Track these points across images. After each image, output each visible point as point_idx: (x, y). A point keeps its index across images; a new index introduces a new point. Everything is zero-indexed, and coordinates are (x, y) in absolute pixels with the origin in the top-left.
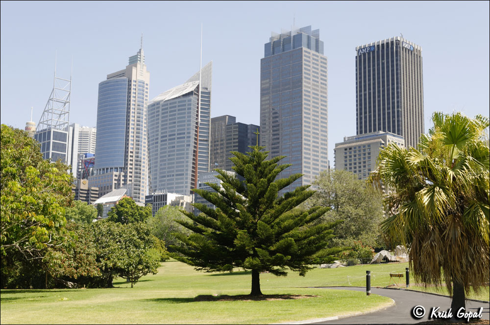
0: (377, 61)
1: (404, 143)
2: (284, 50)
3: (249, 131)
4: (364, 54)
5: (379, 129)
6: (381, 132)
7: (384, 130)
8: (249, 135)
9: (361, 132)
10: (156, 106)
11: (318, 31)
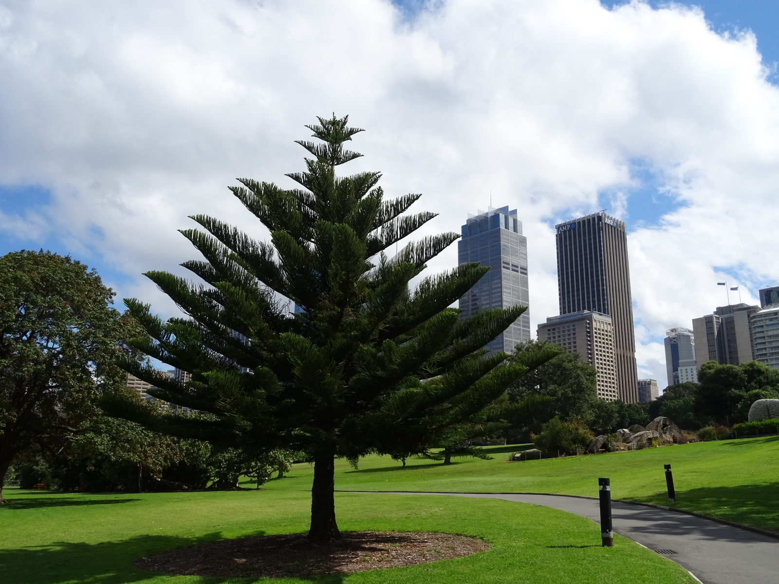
0: (579, 238)
1: (611, 323)
2: (481, 232)
4: (565, 232)
5: (584, 309)
6: (586, 311)
7: (589, 309)
9: (565, 313)
11: (515, 211)
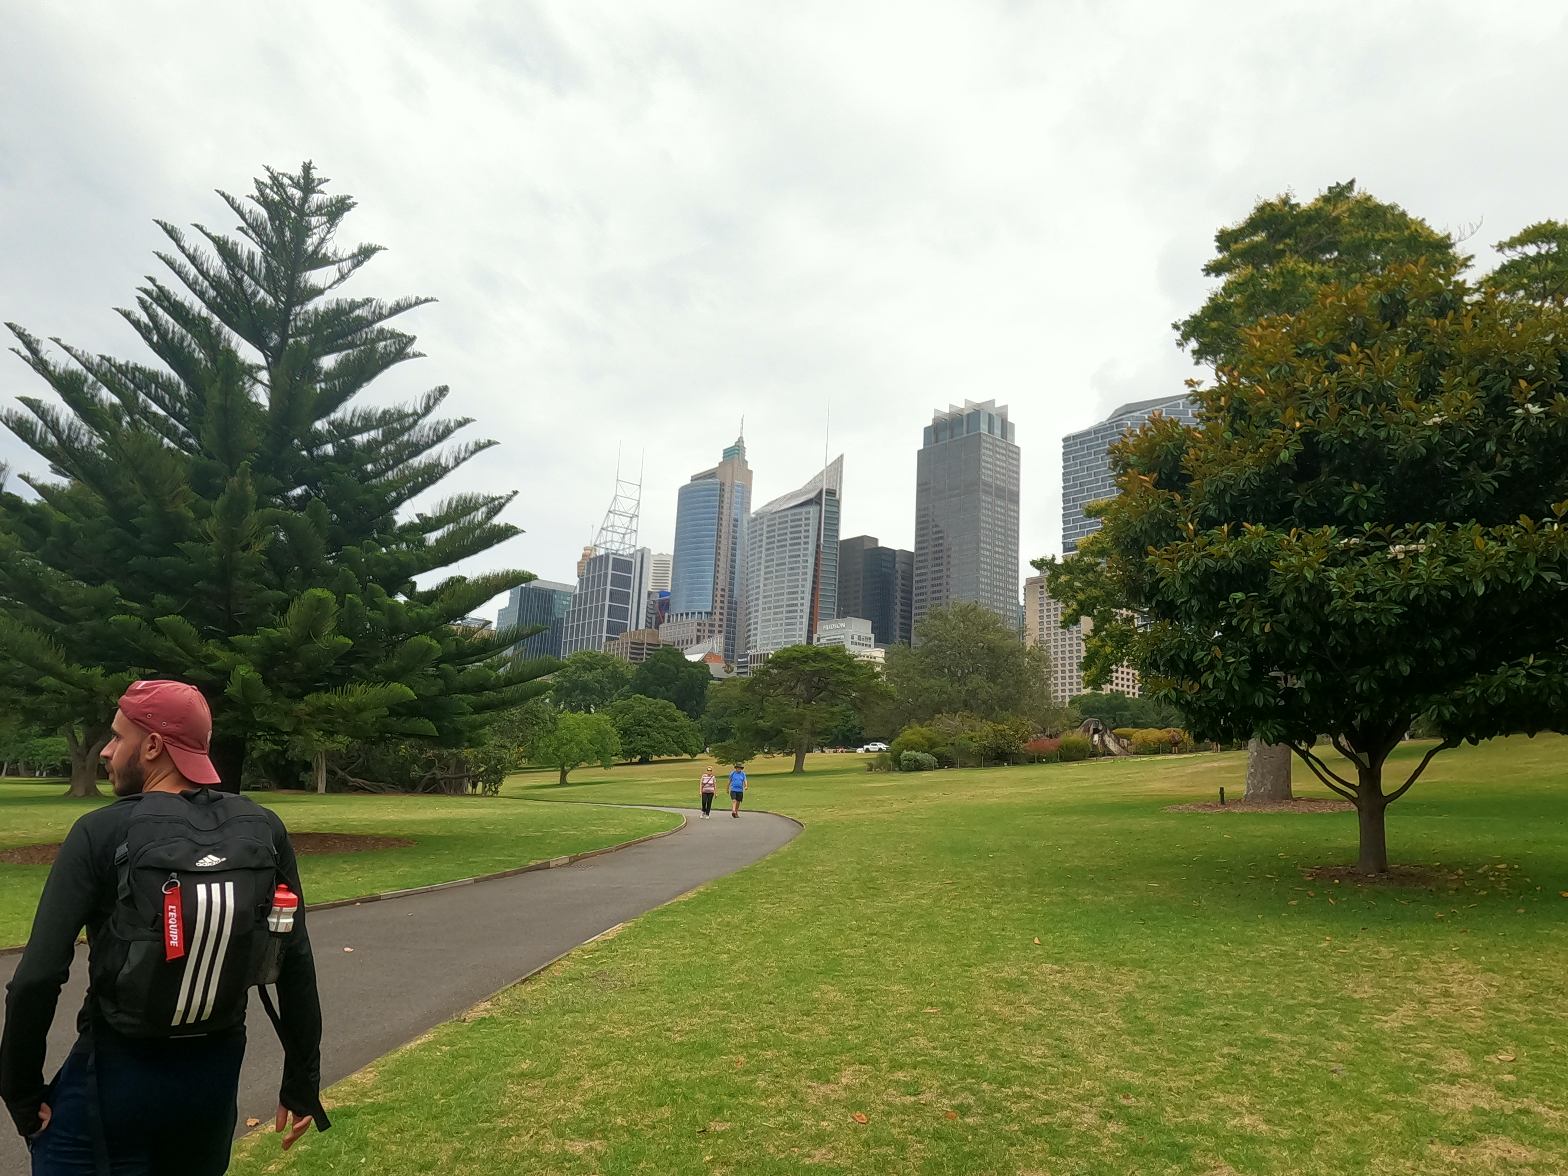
2: (952, 437)
3: (897, 559)
8: (897, 566)
10: (759, 521)
11: (1006, 407)
